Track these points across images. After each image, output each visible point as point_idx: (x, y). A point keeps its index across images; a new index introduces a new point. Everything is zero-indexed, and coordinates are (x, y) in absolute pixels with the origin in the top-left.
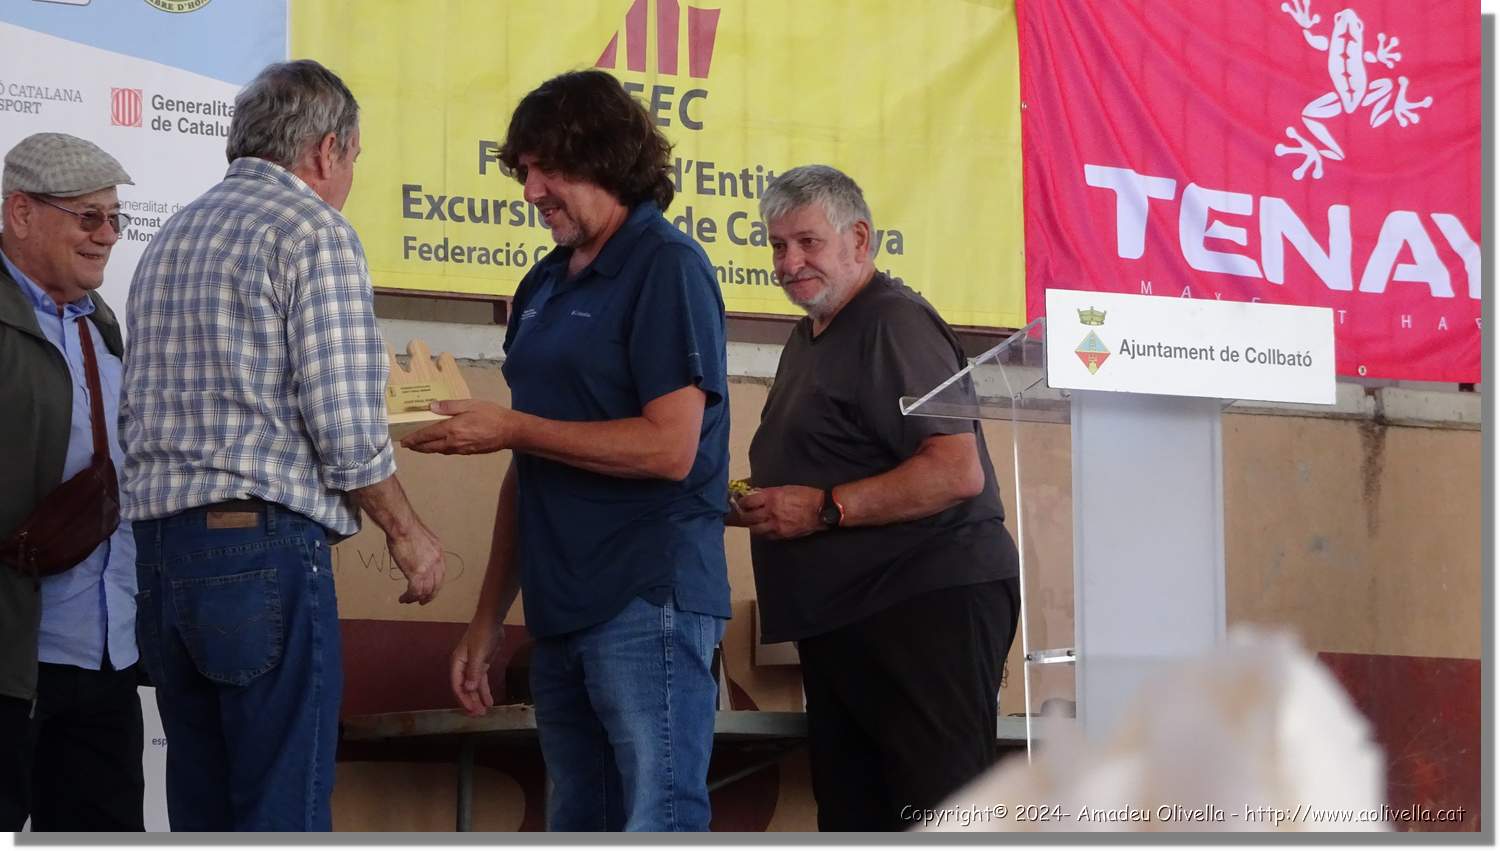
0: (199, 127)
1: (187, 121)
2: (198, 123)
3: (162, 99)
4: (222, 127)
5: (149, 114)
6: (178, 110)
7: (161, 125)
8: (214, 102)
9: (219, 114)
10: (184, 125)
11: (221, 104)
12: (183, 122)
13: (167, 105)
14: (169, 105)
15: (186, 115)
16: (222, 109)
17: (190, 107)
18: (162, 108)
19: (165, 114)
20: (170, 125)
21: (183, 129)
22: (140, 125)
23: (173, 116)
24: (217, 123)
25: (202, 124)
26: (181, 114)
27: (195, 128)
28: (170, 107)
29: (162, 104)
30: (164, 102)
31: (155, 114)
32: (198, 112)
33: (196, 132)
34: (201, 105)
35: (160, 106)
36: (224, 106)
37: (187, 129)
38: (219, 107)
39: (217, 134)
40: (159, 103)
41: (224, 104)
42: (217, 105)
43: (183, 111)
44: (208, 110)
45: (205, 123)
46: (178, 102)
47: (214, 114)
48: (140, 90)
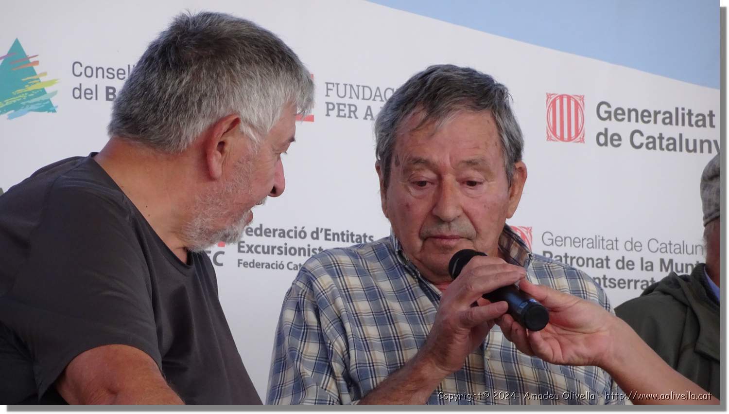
0: (658, 141)
1: (642, 135)
2: (656, 136)
3: (609, 106)
4: (687, 141)
5: (593, 125)
6: (629, 120)
7: (607, 139)
8: (677, 109)
9: (683, 124)
10: (638, 140)
11: (686, 111)
12: (637, 135)
13: (616, 114)
14: (618, 114)
15: (640, 126)
16: (686, 117)
17: (645, 116)
18: (609, 118)
19: (613, 126)
20: (620, 139)
21: (637, 143)
22: (582, 140)
23: (624, 128)
24: (681, 135)
25: (661, 137)
26: (634, 125)
27: (652, 143)
28: (620, 117)
29: (609, 113)
30: (612, 110)
31: (601, 126)
32: (655, 122)
33: (654, 148)
34: (659, 112)
35: (605, 116)
36: (690, 114)
37: (642, 145)
38: (683, 115)
39: (681, 150)
40: (606, 112)
41: (690, 111)
42: (680, 112)
43: (637, 121)
44: (669, 118)
45: (666, 136)
46: (630, 111)
47: (677, 124)
48: (582, 98)
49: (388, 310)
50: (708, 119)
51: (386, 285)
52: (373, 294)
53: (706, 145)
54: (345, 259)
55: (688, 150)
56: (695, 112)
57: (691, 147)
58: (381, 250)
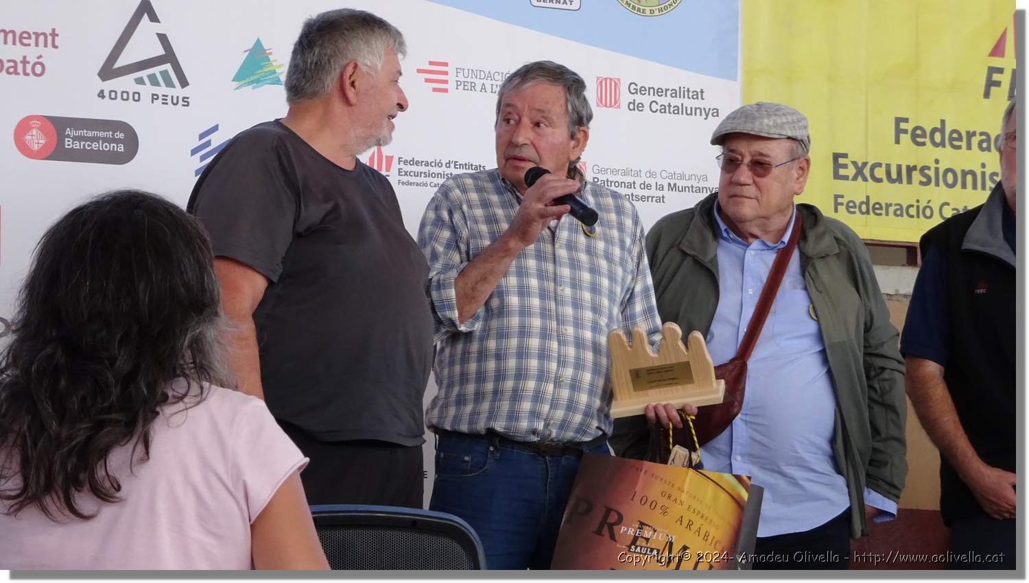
1: (657, 104)
2: (667, 104)
3: (637, 85)
5: (625, 98)
6: (649, 94)
7: (636, 107)
8: (680, 88)
9: (684, 97)
10: (654, 107)
11: (686, 89)
12: (654, 104)
14: (642, 90)
15: (656, 98)
17: (659, 92)
18: (636, 93)
19: (639, 98)
20: (643, 107)
21: (654, 109)
22: (619, 107)
23: (645, 99)
24: (682, 104)
25: (669, 106)
26: (652, 98)
27: (663, 109)
28: (643, 92)
29: (636, 89)
30: (638, 88)
31: (631, 98)
32: (666, 96)
33: (665, 112)
34: (669, 90)
35: (635, 91)
36: (688, 91)
37: (657, 110)
38: (684, 91)
39: (682, 114)
40: (634, 89)
41: (688, 89)
42: (682, 89)
43: (654, 95)
44: (675, 94)
45: (673, 105)
46: (649, 88)
47: (680, 97)
48: (619, 80)
49: (495, 215)
50: (700, 94)
51: (495, 198)
52: (485, 204)
53: (698, 111)
54: (469, 181)
55: (688, 114)
56: (691, 90)
57: (689, 112)
58: (492, 176)
